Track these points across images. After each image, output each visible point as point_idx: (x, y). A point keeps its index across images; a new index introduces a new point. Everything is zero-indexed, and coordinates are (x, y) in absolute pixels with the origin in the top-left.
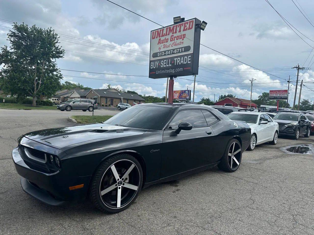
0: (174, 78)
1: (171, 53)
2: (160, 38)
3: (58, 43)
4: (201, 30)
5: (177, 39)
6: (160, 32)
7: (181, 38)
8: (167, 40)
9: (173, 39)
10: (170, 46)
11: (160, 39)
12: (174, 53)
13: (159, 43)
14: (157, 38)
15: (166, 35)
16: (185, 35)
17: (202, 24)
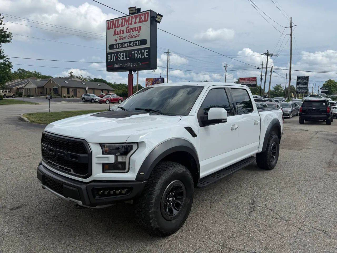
0: (134, 72)
1: (128, 46)
2: (115, 29)
3: (2, 25)
4: (158, 23)
5: (133, 31)
6: (116, 22)
7: (137, 31)
8: (122, 32)
9: (128, 31)
10: (126, 38)
11: (115, 30)
12: (131, 46)
13: (115, 34)
14: (112, 28)
15: (122, 26)
16: (141, 27)
17: (157, 16)
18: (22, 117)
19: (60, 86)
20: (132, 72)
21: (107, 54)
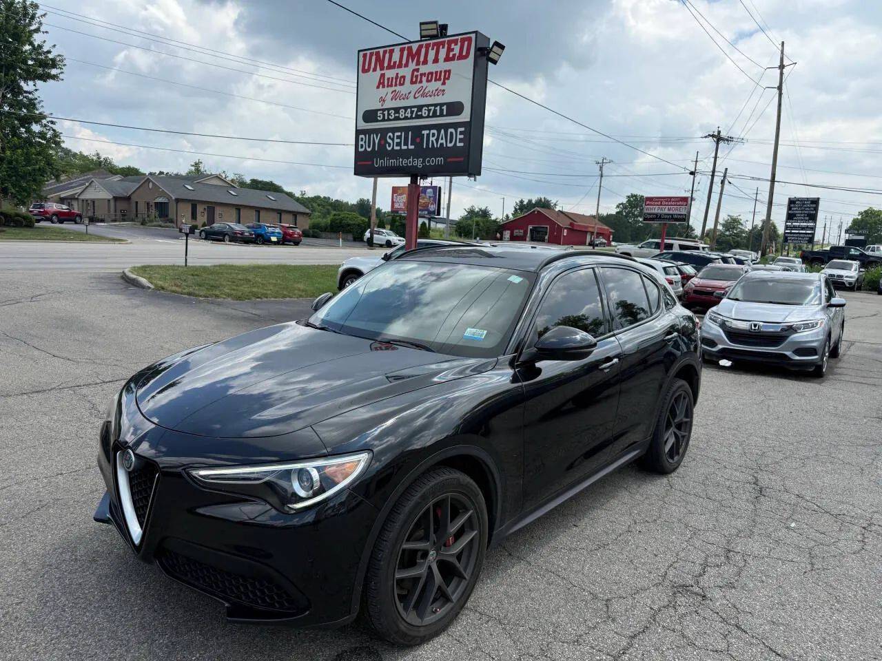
0: (422, 180)
1: (414, 116)
2: (383, 72)
4: (490, 64)
5: (428, 81)
6: (384, 55)
7: (440, 79)
8: (401, 81)
9: (416, 80)
10: (409, 94)
11: (383, 76)
12: (421, 117)
13: (381, 84)
14: (375, 70)
15: (400, 66)
16: (449, 71)
17: (492, 48)
18: (131, 276)
19: (174, 198)
20: (419, 180)
21: (358, 132)
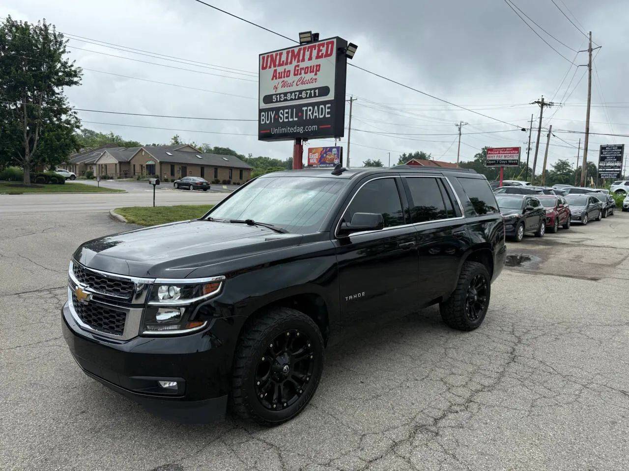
0: (304, 142)
1: (297, 98)
2: (275, 68)
3: (66, 54)
4: (348, 59)
5: (305, 73)
6: (276, 57)
7: (313, 72)
8: (287, 74)
9: (298, 72)
10: (294, 83)
11: (275, 71)
12: (301, 98)
13: (275, 77)
14: (270, 67)
15: (287, 64)
16: (319, 65)
17: (348, 47)
18: (114, 214)
19: (159, 161)
20: (302, 142)
